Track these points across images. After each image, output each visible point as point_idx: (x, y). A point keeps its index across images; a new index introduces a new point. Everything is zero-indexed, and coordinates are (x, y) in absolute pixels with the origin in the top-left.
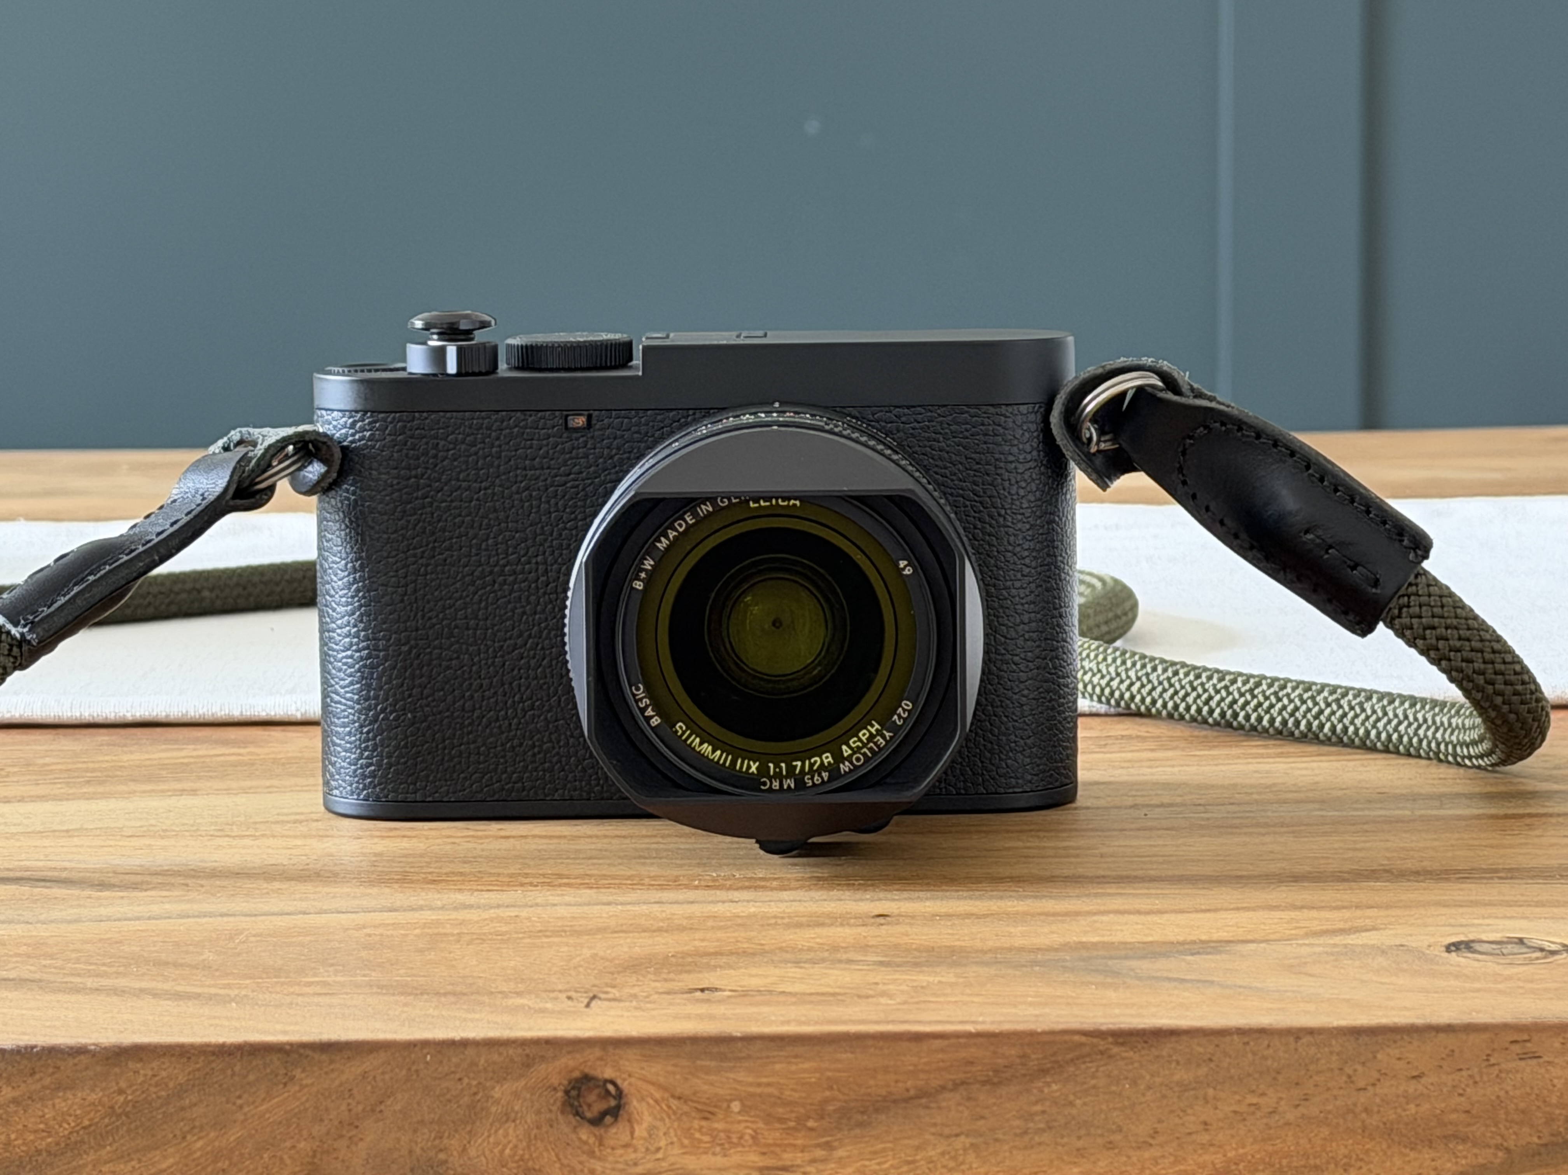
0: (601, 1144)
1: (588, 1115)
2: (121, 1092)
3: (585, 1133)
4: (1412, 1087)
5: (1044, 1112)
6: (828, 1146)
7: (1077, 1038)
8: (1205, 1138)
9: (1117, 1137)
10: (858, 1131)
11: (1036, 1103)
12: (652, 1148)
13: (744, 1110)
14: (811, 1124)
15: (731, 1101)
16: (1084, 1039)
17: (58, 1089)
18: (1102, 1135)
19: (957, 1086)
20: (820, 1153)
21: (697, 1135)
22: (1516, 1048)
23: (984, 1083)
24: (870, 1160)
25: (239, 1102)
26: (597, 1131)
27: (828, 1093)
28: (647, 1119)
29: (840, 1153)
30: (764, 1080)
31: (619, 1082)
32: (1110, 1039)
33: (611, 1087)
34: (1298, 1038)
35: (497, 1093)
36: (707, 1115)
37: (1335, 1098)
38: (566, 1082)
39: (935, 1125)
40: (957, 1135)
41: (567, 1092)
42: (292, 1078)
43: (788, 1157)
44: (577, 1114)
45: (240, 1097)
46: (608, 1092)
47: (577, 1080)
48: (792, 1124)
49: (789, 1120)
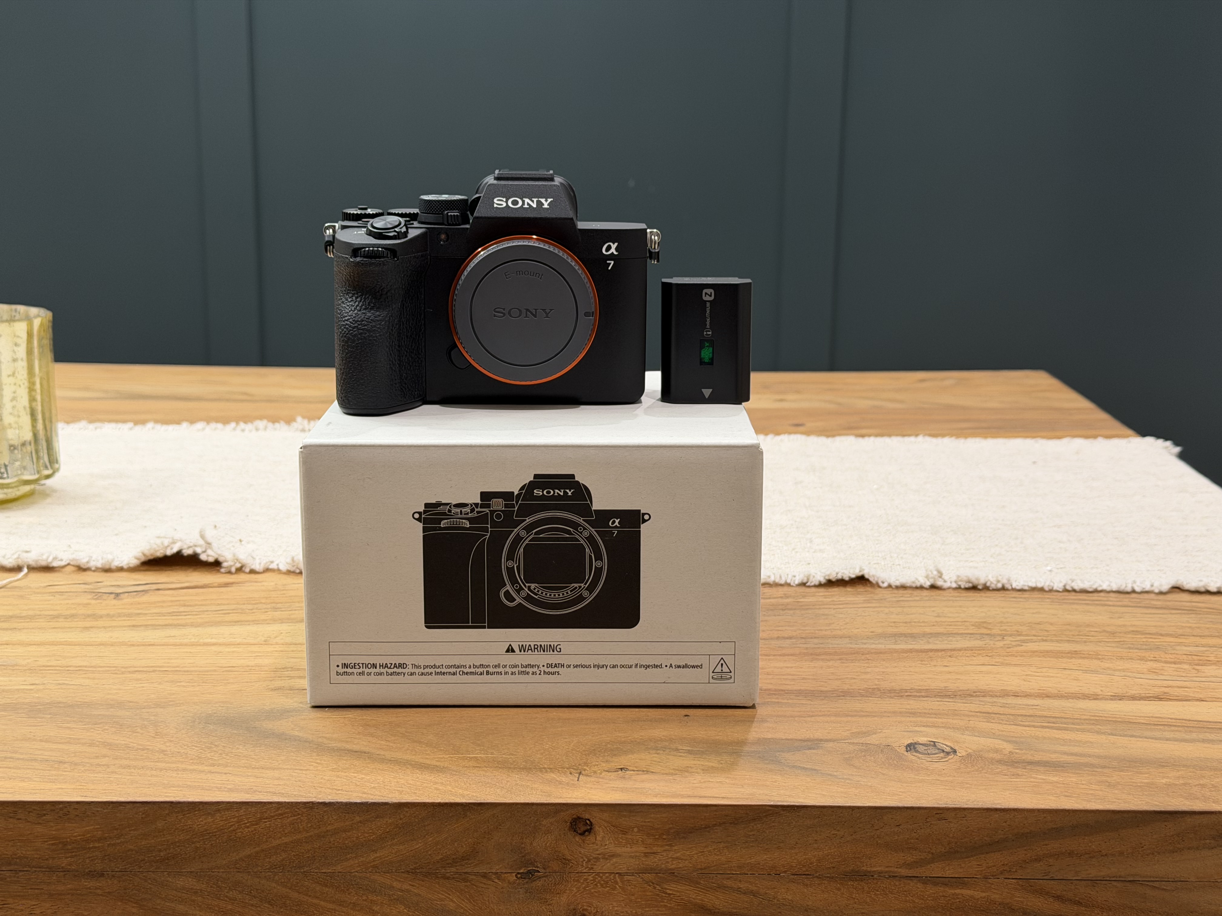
0: (584, 842)
1: (579, 832)
2: (401, 819)
3: (577, 838)
4: (896, 829)
5: (754, 835)
6: (671, 845)
7: (767, 808)
8: (816, 846)
9: (782, 845)
10: (682, 840)
11: (752, 831)
12: (603, 844)
13: (639, 831)
14: (664, 837)
15: (634, 828)
16: (771, 808)
17: (377, 818)
18: (776, 844)
19: (720, 825)
20: (667, 847)
21: (621, 840)
22: (938, 816)
23: (731, 823)
24: (687, 851)
25: (446, 824)
26: (582, 837)
27: (671, 826)
28: (602, 834)
29: (676, 848)
30: (647, 820)
31: (591, 820)
32: (780, 808)
33: (588, 822)
34: (853, 810)
35: (544, 822)
36: (625, 833)
37: (867, 832)
38: (571, 819)
39: (712, 838)
40: (720, 842)
41: (571, 823)
42: (466, 816)
43: (655, 849)
44: (575, 831)
45: (446, 822)
46: (587, 823)
47: (575, 819)
48: (657, 837)
49: (656, 835)
